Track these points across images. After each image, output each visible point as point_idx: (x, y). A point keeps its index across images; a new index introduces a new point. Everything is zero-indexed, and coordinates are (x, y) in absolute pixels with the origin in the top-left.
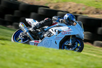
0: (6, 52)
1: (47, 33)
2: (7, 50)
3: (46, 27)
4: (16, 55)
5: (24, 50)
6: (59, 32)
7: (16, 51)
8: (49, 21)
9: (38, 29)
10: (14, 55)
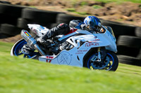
3: (61, 36)
6: (82, 43)
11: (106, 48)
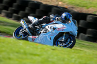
0: (56, 57)
1: (44, 29)
2: (57, 55)
3: (44, 24)
4: (66, 60)
5: (73, 56)
6: (54, 29)
7: (66, 56)
8: (47, 19)
9: (37, 26)
10: (64, 60)
11: (70, 33)
